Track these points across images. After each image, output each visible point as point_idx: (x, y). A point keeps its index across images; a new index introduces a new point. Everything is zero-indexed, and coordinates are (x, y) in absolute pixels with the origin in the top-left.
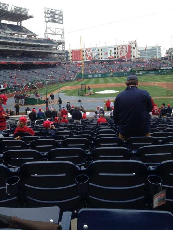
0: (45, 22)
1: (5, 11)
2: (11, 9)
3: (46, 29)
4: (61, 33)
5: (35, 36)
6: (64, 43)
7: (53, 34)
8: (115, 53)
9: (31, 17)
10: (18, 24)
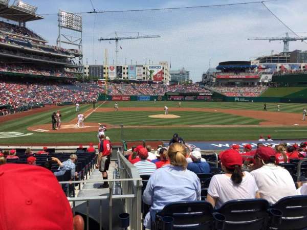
0: (58, 27)
1: (4, 6)
2: (14, 4)
3: (59, 36)
4: (78, 43)
5: (44, 43)
6: (82, 56)
7: (69, 43)
8: (144, 73)
9: (39, 18)
10: (20, 24)
